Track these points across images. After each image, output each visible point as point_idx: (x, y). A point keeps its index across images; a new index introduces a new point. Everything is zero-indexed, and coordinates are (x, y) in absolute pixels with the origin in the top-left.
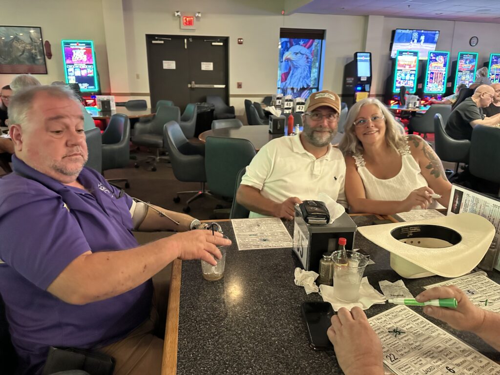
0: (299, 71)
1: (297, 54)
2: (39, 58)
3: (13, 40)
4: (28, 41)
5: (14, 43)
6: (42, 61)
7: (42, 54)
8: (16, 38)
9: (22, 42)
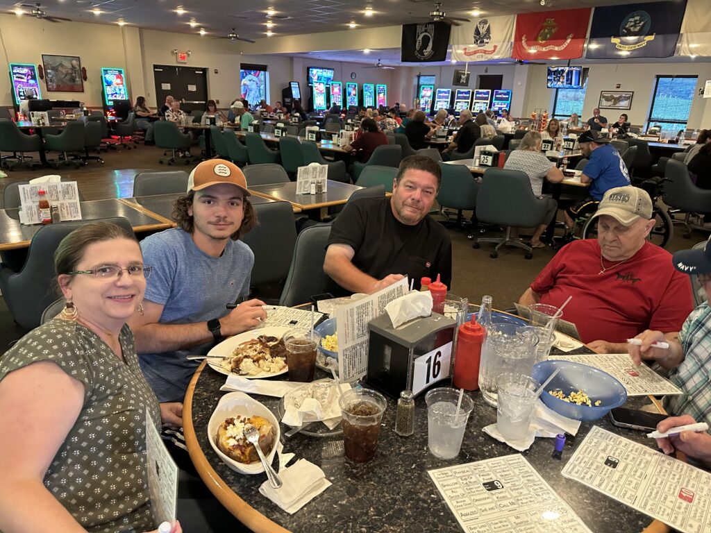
0: (253, 92)
1: (250, 80)
2: (77, 79)
3: (58, 66)
4: (70, 66)
5: (60, 68)
6: (79, 82)
7: (80, 77)
8: (61, 65)
9: (66, 68)
